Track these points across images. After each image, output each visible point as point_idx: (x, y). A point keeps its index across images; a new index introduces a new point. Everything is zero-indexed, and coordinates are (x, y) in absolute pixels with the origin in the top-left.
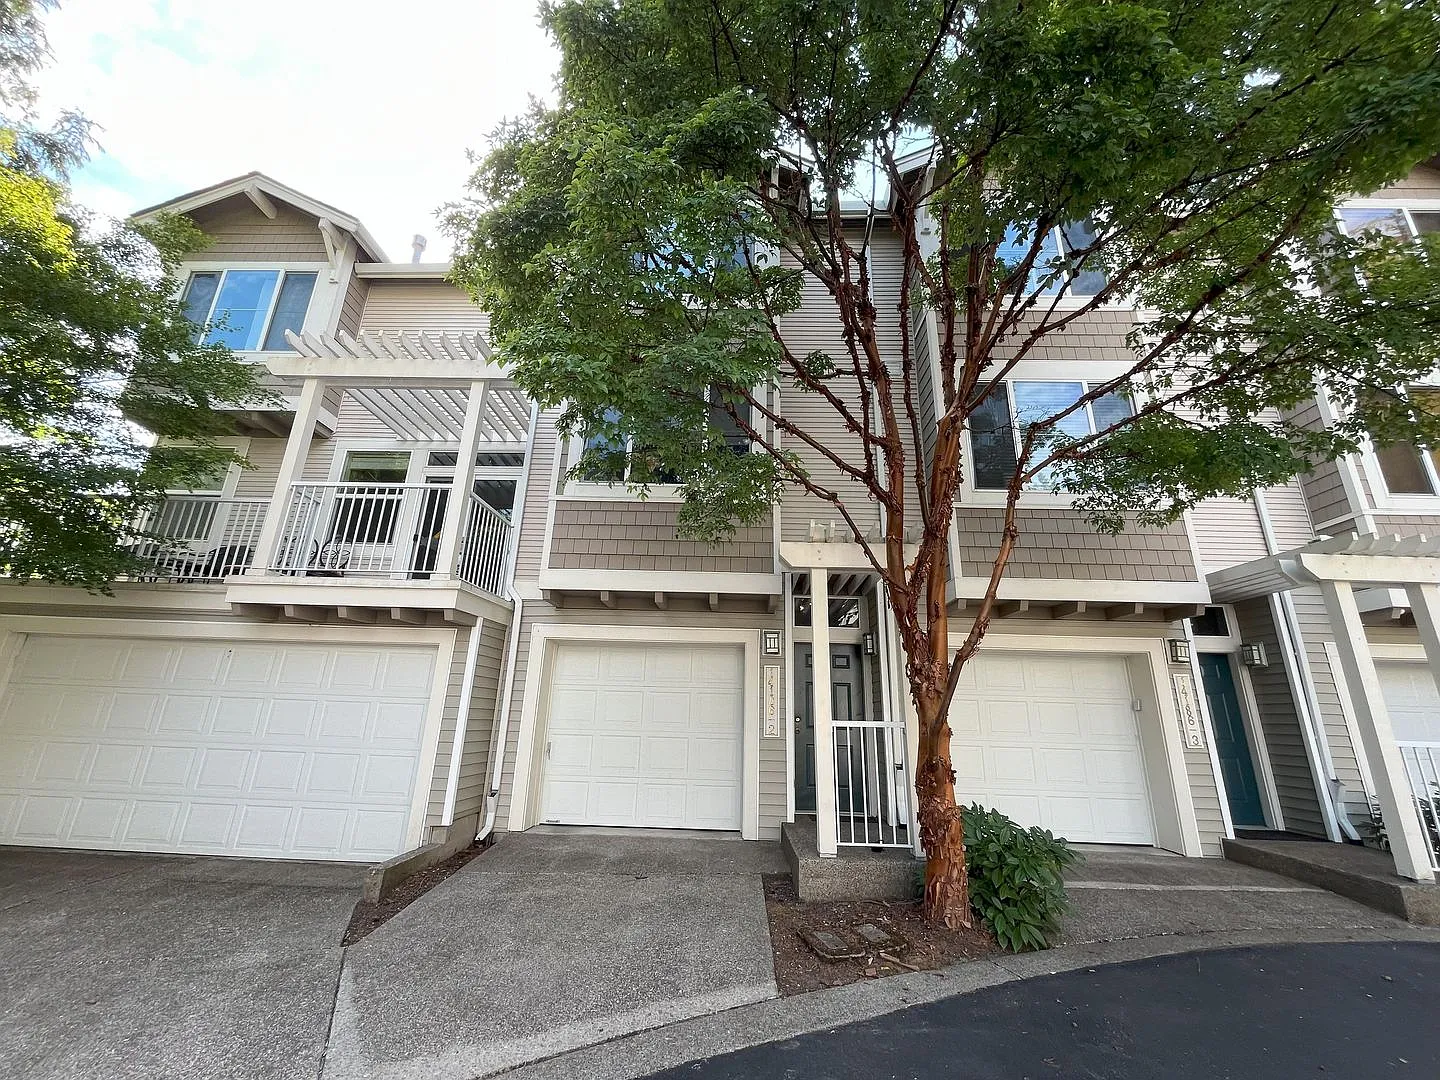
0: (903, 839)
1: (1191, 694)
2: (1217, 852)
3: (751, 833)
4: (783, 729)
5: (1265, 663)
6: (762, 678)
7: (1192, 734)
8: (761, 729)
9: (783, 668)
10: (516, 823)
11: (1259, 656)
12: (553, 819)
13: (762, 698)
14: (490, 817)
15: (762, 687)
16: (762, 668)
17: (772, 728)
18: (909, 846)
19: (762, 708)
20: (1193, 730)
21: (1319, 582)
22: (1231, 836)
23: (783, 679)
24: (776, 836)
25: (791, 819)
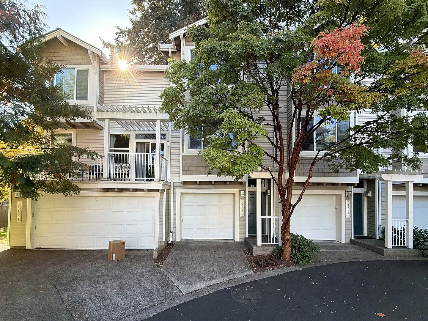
0: (276, 242)
1: (350, 205)
2: (349, 242)
3: (237, 240)
4: (245, 215)
5: (371, 196)
6: (240, 202)
7: (348, 214)
8: (240, 215)
9: (245, 200)
10: (178, 239)
11: (370, 194)
12: (185, 237)
13: (240, 208)
14: (171, 238)
15: (240, 205)
16: (240, 200)
17: (242, 215)
18: (278, 244)
19: (240, 210)
20: (349, 214)
21: (385, 181)
22: (353, 238)
23: (245, 202)
24: (243, 240)
25: (247, 237)
